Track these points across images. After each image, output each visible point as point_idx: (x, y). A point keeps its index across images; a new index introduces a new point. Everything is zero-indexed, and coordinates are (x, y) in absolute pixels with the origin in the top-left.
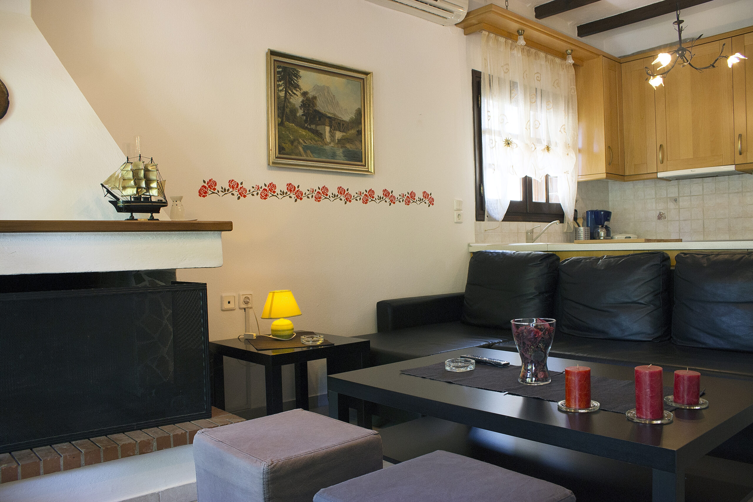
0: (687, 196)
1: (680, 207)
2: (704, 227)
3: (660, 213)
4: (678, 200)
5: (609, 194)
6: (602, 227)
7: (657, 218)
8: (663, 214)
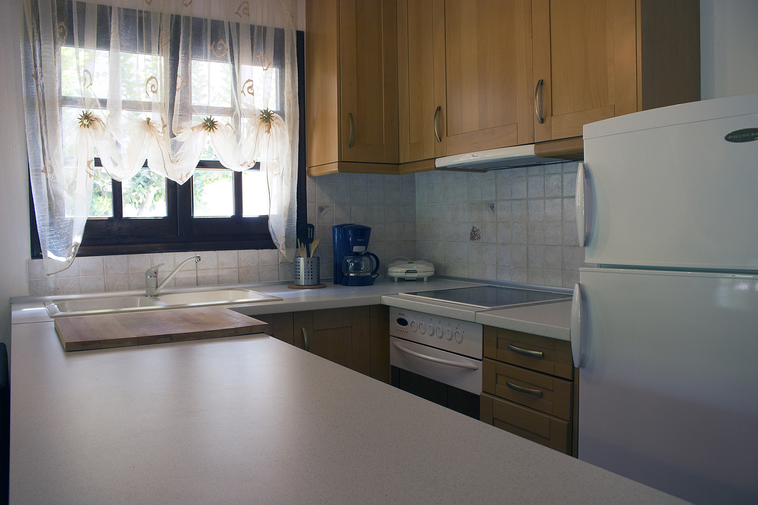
0: (507, 200)
1: (499, 221)
2: (528, 260)
3: (474, 228)
4: (495, 207)
5: (415, 193)
6: (357, 254)
7: (469, 237)
8: (478, 230)
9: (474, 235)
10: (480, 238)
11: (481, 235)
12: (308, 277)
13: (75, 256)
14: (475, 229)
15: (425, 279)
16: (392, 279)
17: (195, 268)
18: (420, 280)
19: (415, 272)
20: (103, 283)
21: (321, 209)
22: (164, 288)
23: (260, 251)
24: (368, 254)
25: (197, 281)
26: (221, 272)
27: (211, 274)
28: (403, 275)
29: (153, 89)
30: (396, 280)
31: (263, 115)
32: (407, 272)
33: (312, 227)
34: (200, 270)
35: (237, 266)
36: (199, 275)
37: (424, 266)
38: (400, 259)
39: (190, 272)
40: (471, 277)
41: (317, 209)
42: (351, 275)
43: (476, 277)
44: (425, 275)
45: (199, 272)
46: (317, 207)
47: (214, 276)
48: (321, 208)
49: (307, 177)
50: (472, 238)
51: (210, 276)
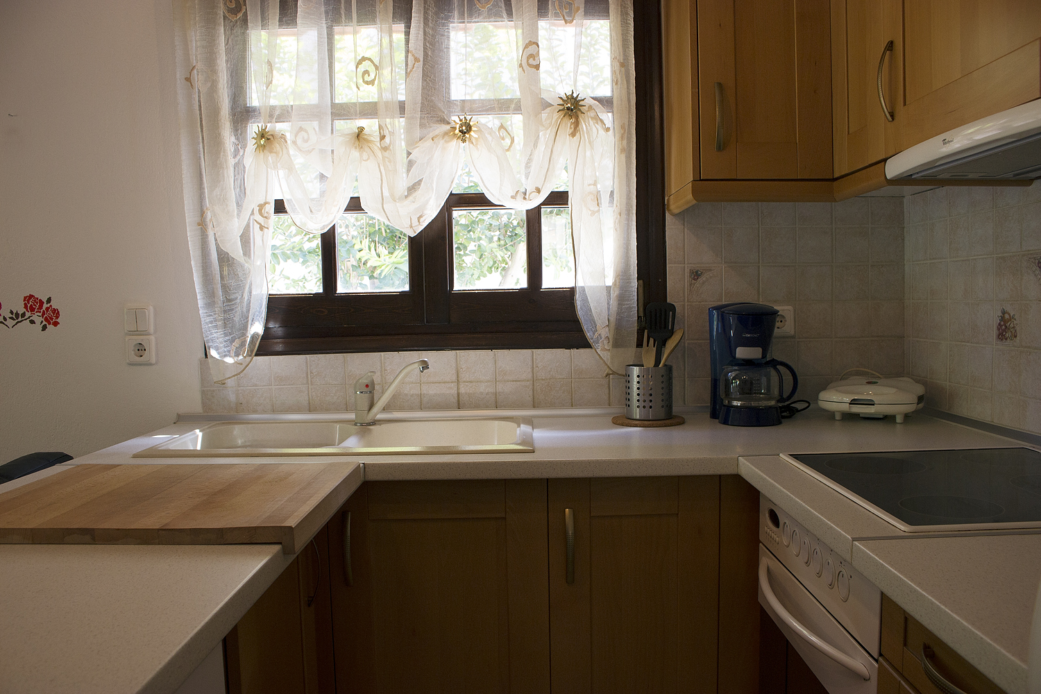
3: (1004, 312)
5: (903, 240)
6: (748, 363)
7: (995, 333)
8: (1012, 318)
9: (1005, 330)
10: (1016, 337)
11: (1018, 328)
12: (643, 404)
13: (254, 354)
14: (1007, 316)
15: (899, 419)
16: (829, 416)
17: (454, 378)
18: (888, 419)
19: (871, 403)
20: (307, 398)
21: (696, 275)
22: (384, 410)
23: (574, 351)
24: (774, 363)
25: (458, 401)
26: (500, 387)
27: (484, 389)
28: (845, 407)
29: (367, 78)
30: (838, 417)
31: (563, 105)
32: (854, 402)
33: (673, 308)
34: (464, 382)
35: (530, 376)
36: (462, 390)
37: (894, 390)
38: (858, 373)
39: (446, 384)
40: (996, 422)
41: (687, 274)
42: (735, 403)
43: (1006, 422)
44: (898, 410)
45: (462, 385)
46: (687, 271)
47: (487, 394)
48: (697, 272)
49: (667, 214)
50: (1001, 336)
51: (482, 393)
